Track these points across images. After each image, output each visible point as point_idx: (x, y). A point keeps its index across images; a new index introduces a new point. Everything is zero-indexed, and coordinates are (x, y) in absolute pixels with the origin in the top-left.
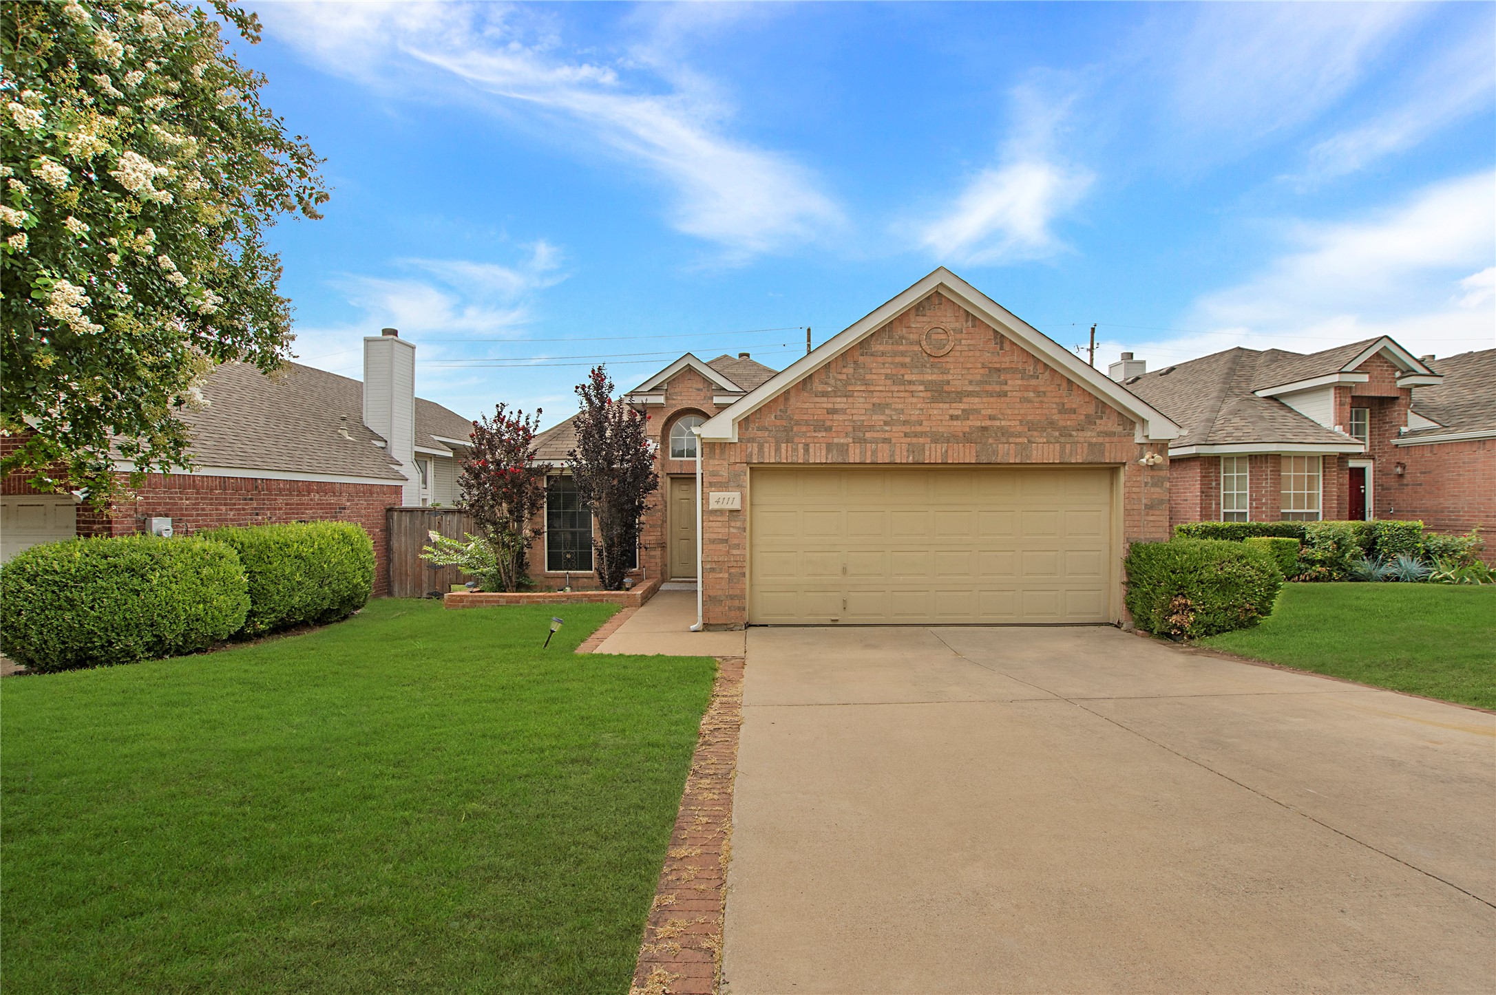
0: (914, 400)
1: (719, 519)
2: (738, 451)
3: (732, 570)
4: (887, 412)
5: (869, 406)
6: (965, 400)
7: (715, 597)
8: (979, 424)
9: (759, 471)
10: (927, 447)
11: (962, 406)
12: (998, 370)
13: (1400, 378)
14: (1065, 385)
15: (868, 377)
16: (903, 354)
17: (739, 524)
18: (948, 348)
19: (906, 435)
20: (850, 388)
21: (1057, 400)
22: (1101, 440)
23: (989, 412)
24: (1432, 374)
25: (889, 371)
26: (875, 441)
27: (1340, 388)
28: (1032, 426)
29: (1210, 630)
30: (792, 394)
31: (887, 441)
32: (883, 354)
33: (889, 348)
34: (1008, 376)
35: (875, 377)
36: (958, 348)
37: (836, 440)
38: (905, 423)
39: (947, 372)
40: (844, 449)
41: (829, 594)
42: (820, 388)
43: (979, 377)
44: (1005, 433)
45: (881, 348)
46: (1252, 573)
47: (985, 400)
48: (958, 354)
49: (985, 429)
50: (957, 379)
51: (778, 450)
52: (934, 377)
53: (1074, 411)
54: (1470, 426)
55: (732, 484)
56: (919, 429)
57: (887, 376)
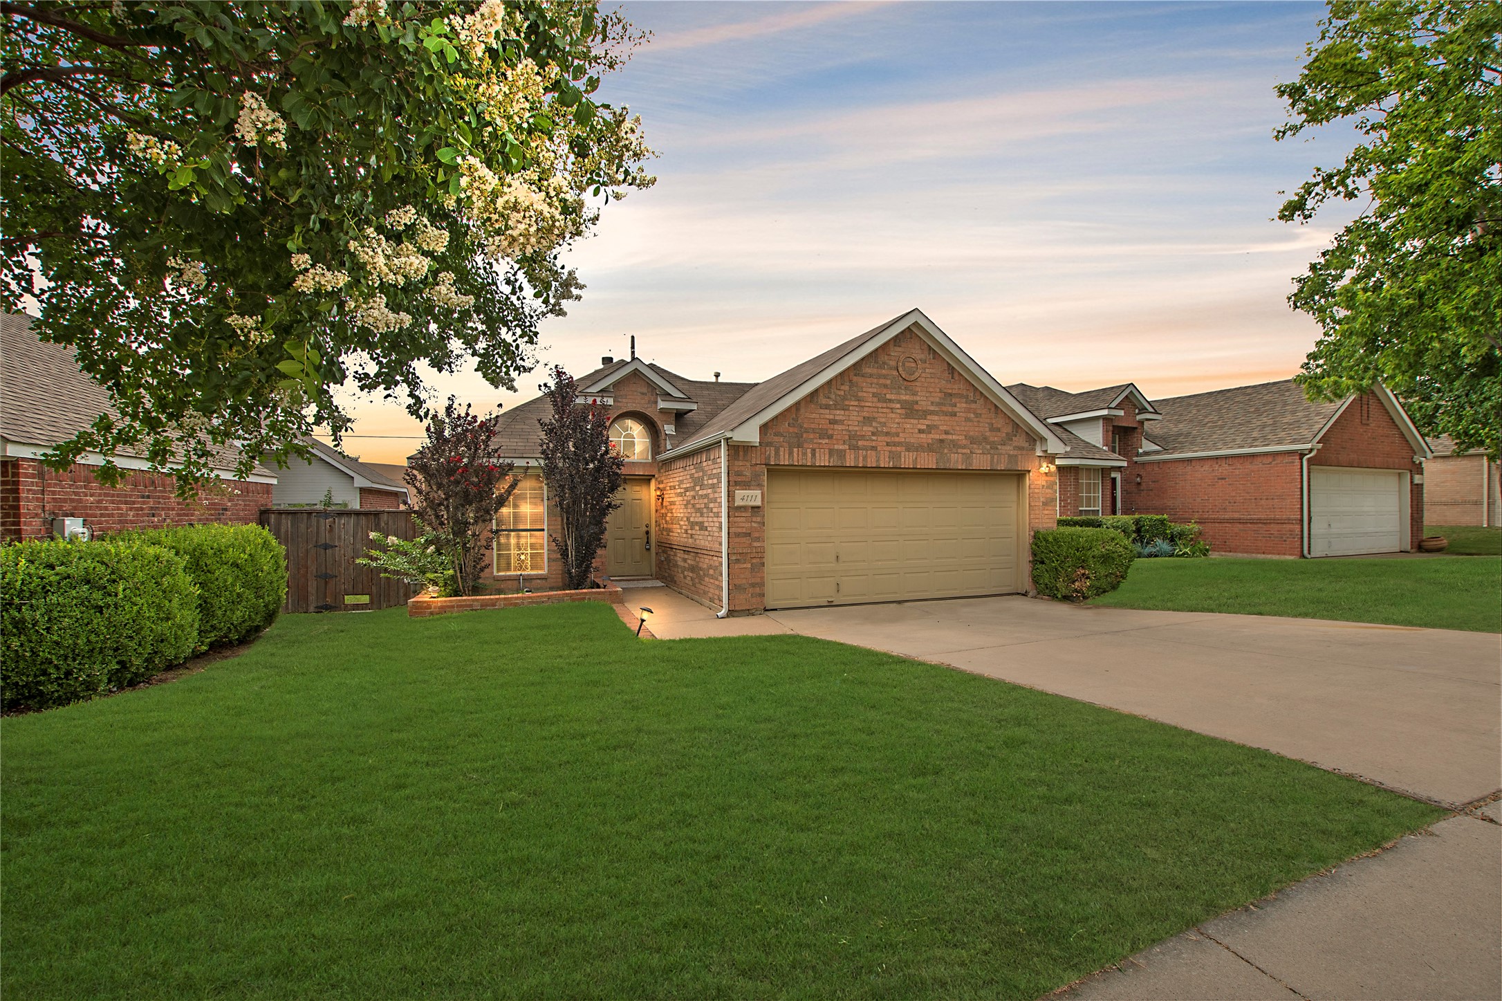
0: (893, 416)
1: (743, 514)
2: (759, 453)
3: (754, 561)
4: (874, 424)
5: (860, 419)
6: (928, 417)
7: (740, 586)
8: (937, 437)
9: (776, 472)
10: (903, 454)
11: (927, 422)
12: (951, 395)
13: (1138, 414)
14: (993, 409)
15: (860, 394)
16: (885, 377)
17: (759, 519)
18: (917, 375)
19: (888, 444)
20: (847, 403)
21: (988, 421)
22: (1015, 452)
23: (945, 428)
24: (1156, 412)
25: (875, 390)
26: (866, 448)
27: (1104, 418)
28: (973, 441)
29: (1100, 591)
30: (803, 404)
31: (874, 448)
32: (871, 376)
33: (875, 371)
34: (957, 400)
35: (865, 394)
36: (923, 375)
37: (836, 447)
38: (887, 434)
39: (915, 394)
40: (841, 454)
41: (826, 579)
42: (824, 401)
43: (937, 400)
44: (955, 445)
45: (868, 370)
46: (1121, 549)
47: (942, 418)
48: (923, 380)
49: (942, 441)
50: (924, 403)
51: (791, 453)
52: (907, 398)
53: (999, 430)
54: (1182, 450)
55: (753, 483)
56: (897, 439)
57: (874, 395)
